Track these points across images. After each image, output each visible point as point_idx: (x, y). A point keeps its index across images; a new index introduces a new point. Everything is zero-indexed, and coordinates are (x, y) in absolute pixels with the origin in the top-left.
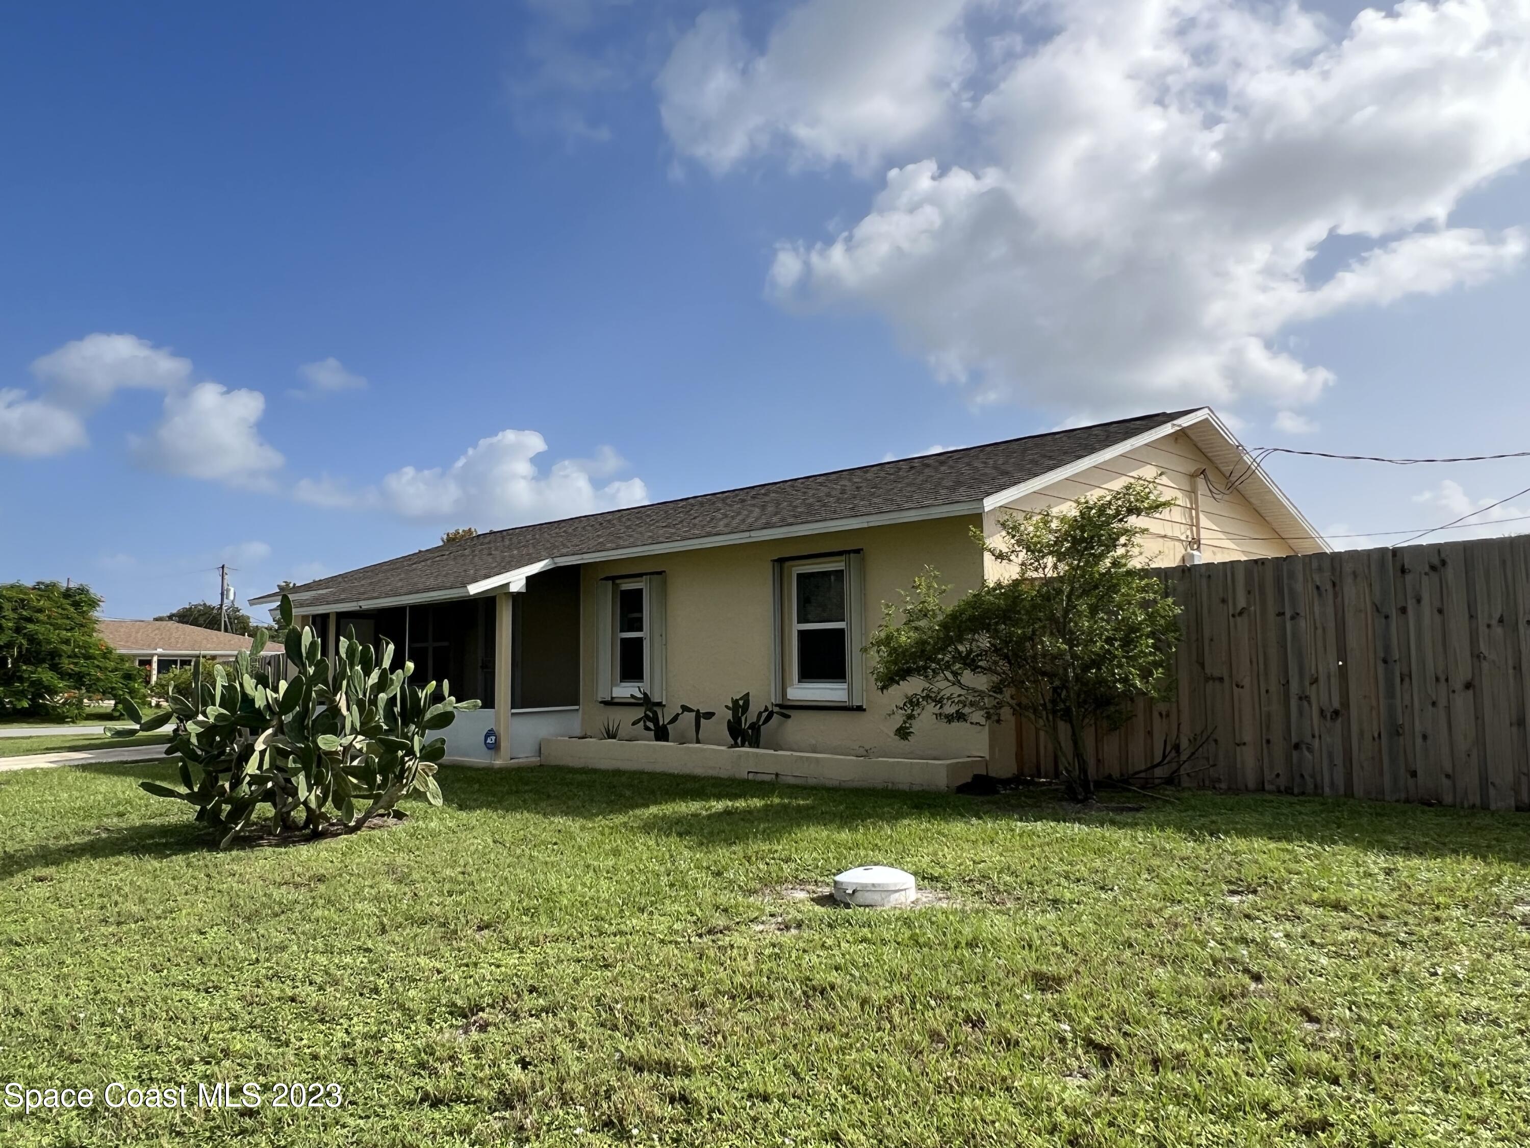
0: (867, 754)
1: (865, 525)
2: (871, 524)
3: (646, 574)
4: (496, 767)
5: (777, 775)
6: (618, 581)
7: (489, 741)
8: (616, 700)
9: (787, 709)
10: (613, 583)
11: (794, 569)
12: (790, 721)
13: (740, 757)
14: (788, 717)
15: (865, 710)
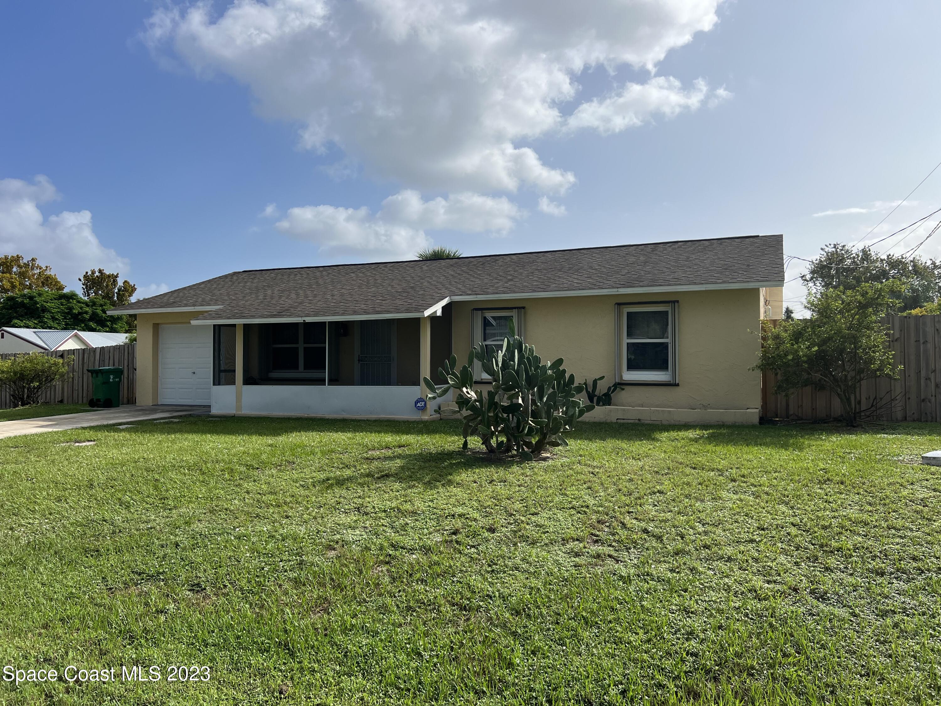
0: (705, 407)
1: (704, 289)
2: (707, 289)
3: (515, 308)
4: (423, 420)
5: (639, 420)
6: (484, 311)
7: (419, 405)
8: (483, 381)
9: (620, 385)
10: (482, 313)
11: (625, 309)
12: (623, 392)
13: (611, 411)
14: (623, 389)
15: (678, 385)
